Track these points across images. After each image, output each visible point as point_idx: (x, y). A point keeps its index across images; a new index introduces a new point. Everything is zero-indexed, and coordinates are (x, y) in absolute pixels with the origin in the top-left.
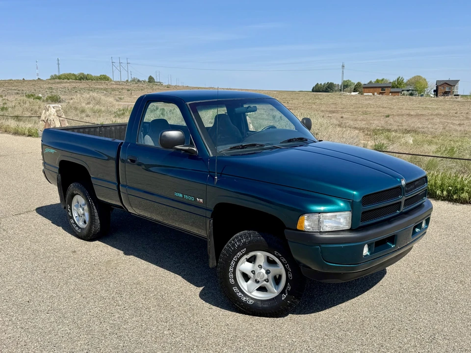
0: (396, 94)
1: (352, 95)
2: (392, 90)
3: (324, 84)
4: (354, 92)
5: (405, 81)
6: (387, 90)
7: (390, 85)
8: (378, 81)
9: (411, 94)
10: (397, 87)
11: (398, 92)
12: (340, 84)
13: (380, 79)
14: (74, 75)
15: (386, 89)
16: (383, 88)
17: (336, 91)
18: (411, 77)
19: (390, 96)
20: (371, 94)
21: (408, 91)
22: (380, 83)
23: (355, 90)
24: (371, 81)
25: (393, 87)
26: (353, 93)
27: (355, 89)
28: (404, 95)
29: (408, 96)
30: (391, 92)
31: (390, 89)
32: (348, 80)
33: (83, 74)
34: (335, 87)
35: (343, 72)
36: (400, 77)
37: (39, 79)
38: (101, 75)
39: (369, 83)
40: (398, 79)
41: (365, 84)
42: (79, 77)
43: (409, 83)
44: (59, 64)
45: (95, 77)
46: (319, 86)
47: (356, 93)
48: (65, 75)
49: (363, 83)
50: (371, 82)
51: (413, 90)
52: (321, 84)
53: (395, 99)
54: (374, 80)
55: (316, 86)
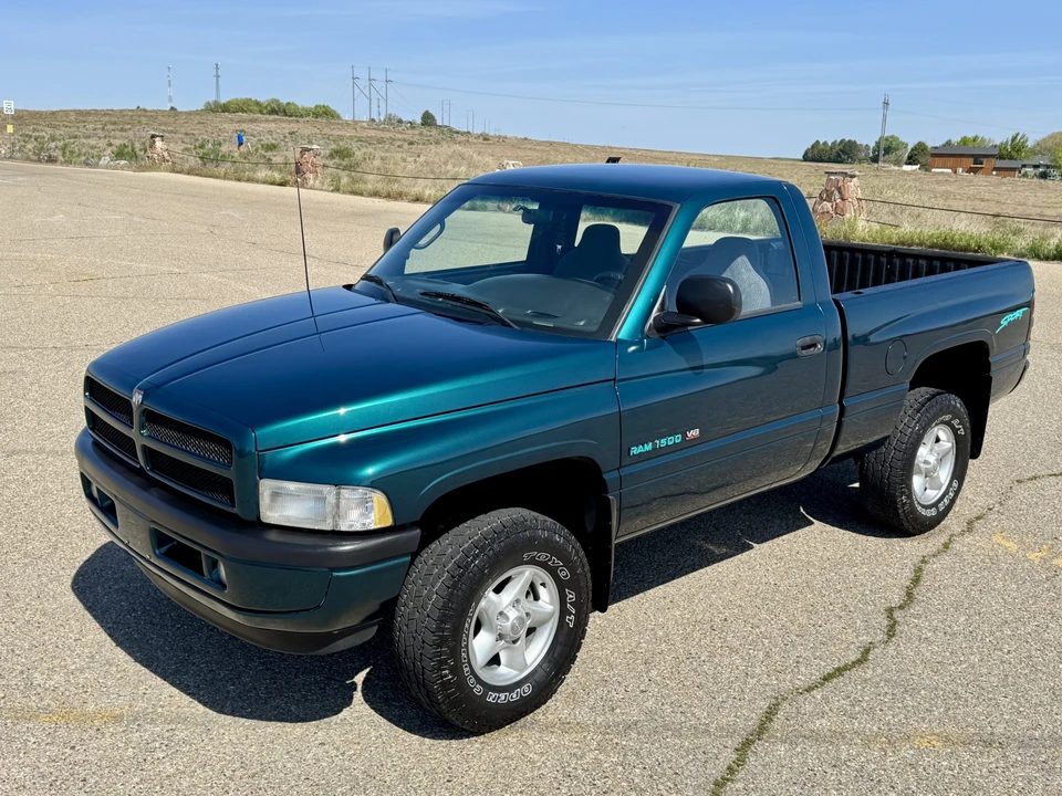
0: (1006, 173)
1: (905, 172)
2: (1000, 164)
3: (834, 143)
4: (910, 164)
5: (1030, 144)
6: (986, 163)
7: (996, 152)
8: (964, 141)
9: (1044, 176)
10: (1011, 158)
11: (1013, 169)
12: (872, 145)
13: (970, 135)
14: (257, 103)
15: (985, 160)
16: (978, 158)
17: (860, 161)
18: (1045, 136)
19: (994, 177)
20: (950, 171)
21: (1036, 167)
22: (971, 145)
23: (911, 160)
24: (950, 141)
25: (1001, 157)
26: (907, 168)
27: (910, 158)
28: (1025, 175)
29: (1035, 180)
30: (995, 169)
31: (993, 160)
32: (892, 137)
33: (276, 101)
34: (859, 151)
35: (885, 116)
36: (1018, 134)
37: (172, 109)
38: (316, 107)
39: (944, 145)
40: (1014, 139)
41: (936, 148)
42: (269, 108)
43: (1041, 149)
44: (218, 76)
45: (303, 109)
46: (821, 147)
47: (915, 167)
48: (236, 102)
49: (930, 144)
50: (949, 143)
51: (1048, 167)
52: (825, 143)
53: (1004, 184)
54: (956, 139)
55: (813, 147)
